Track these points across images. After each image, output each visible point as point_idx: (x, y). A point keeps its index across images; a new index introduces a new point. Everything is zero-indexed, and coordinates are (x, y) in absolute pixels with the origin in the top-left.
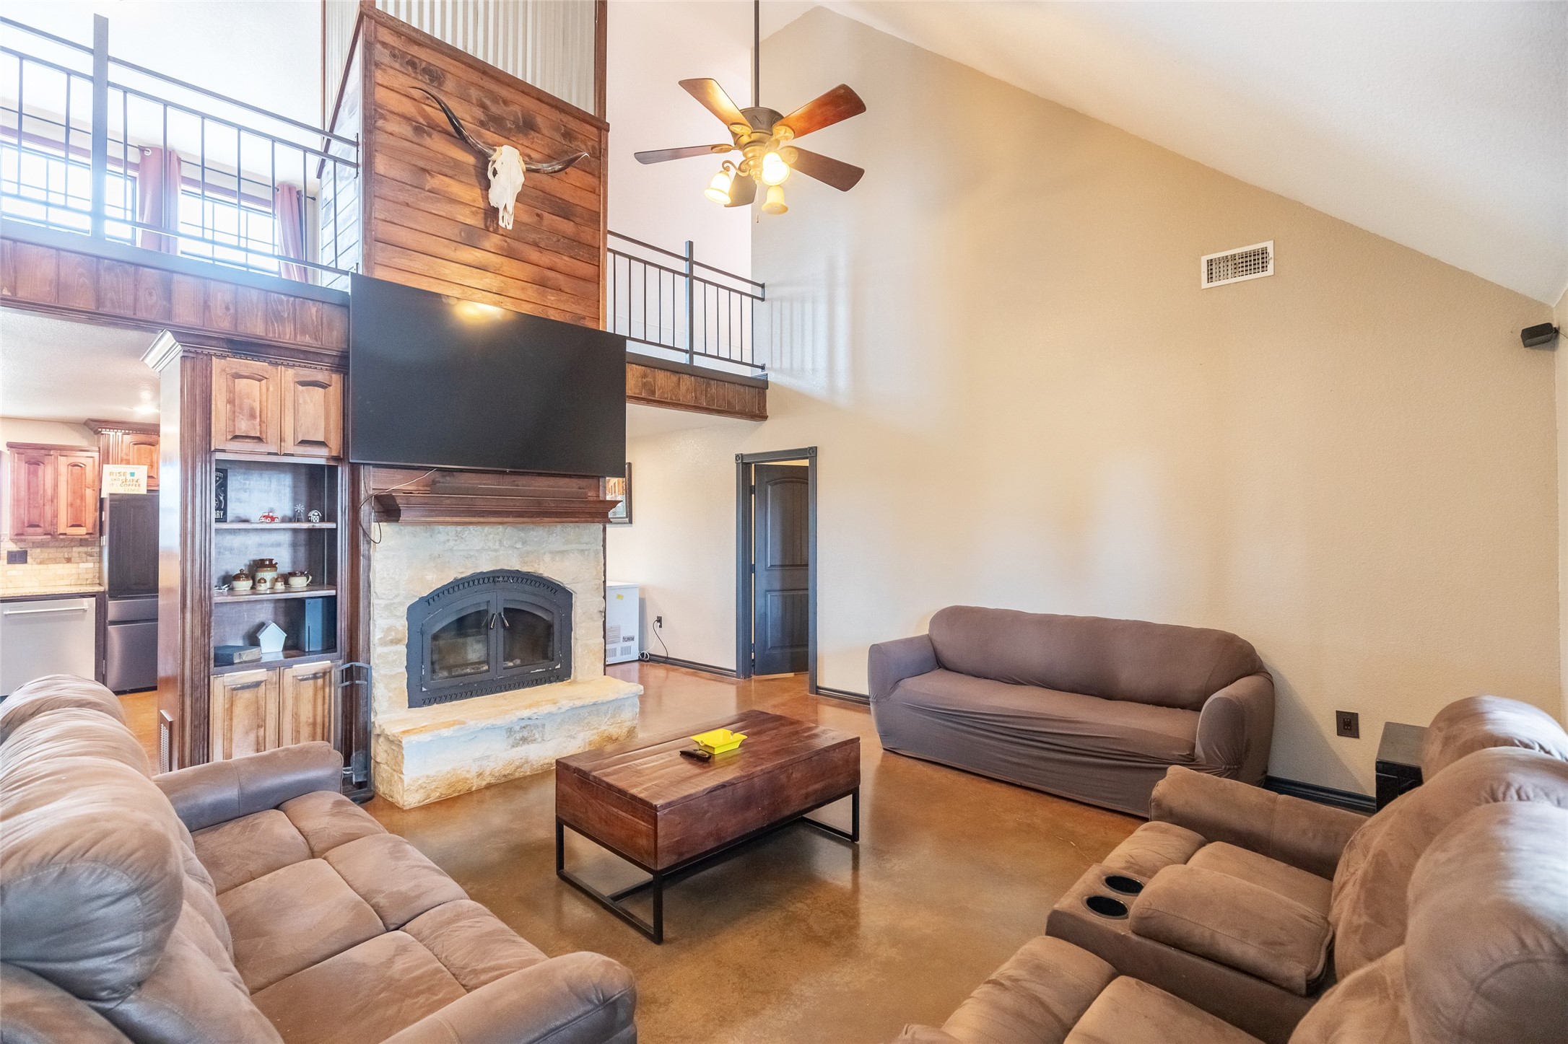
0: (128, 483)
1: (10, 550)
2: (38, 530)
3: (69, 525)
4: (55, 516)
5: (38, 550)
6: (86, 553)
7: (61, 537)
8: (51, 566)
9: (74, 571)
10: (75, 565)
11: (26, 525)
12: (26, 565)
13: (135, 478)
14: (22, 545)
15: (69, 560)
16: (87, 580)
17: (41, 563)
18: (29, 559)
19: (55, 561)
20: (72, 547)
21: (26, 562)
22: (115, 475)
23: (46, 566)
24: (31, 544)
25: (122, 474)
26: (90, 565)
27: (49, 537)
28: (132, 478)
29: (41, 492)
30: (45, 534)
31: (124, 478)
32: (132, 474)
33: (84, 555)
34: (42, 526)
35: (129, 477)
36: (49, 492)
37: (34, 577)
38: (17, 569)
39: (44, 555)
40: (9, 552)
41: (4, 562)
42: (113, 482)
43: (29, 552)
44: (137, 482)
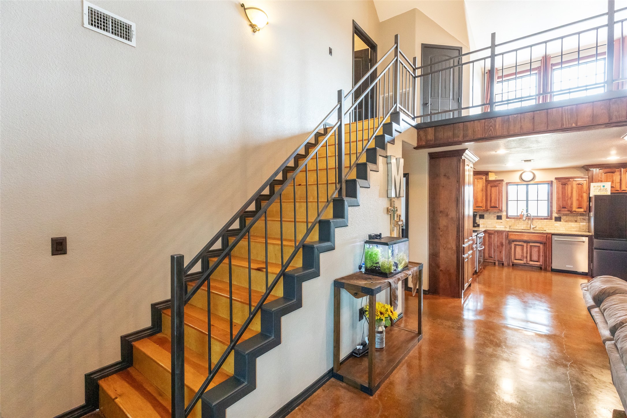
0: (602, 190)
1: (555, 216)
2: (566, 209)
3: (577, 208)
4: (572, 204)
5: (565, 217)
6: (583, 219)
7: (574, 212)
8: (570, 223)
9: (578, 226)
10: (579, 223)
11: (561, 207)
12: (560, 222)
14: (559, 215)
15: (576, 221)
16: (583, 229)
17: (566, 222)
18: (562, 220)
19: (571, 221)
20: (577, 216)
21: (560, 221)
22: (596, 187)
23: (567, 223)
24: (562, 214)
25: (599, 186)
26: (585, 224)
27: (569, 212)
28: (604, 188)
29: (567, 195)
30: (568, 211)
31: (600, 188)
32: (604, 186)
33: (582, 220)
34: (567, 207)
35: (602, 188)
36: (570, 195)
37: (564, 227)
38: (558, 224)
39: (567, 219)
40: (555, 217)
41: (554, 220)
42: (595, 190)
43: (562, 218)
44: (606, 189)
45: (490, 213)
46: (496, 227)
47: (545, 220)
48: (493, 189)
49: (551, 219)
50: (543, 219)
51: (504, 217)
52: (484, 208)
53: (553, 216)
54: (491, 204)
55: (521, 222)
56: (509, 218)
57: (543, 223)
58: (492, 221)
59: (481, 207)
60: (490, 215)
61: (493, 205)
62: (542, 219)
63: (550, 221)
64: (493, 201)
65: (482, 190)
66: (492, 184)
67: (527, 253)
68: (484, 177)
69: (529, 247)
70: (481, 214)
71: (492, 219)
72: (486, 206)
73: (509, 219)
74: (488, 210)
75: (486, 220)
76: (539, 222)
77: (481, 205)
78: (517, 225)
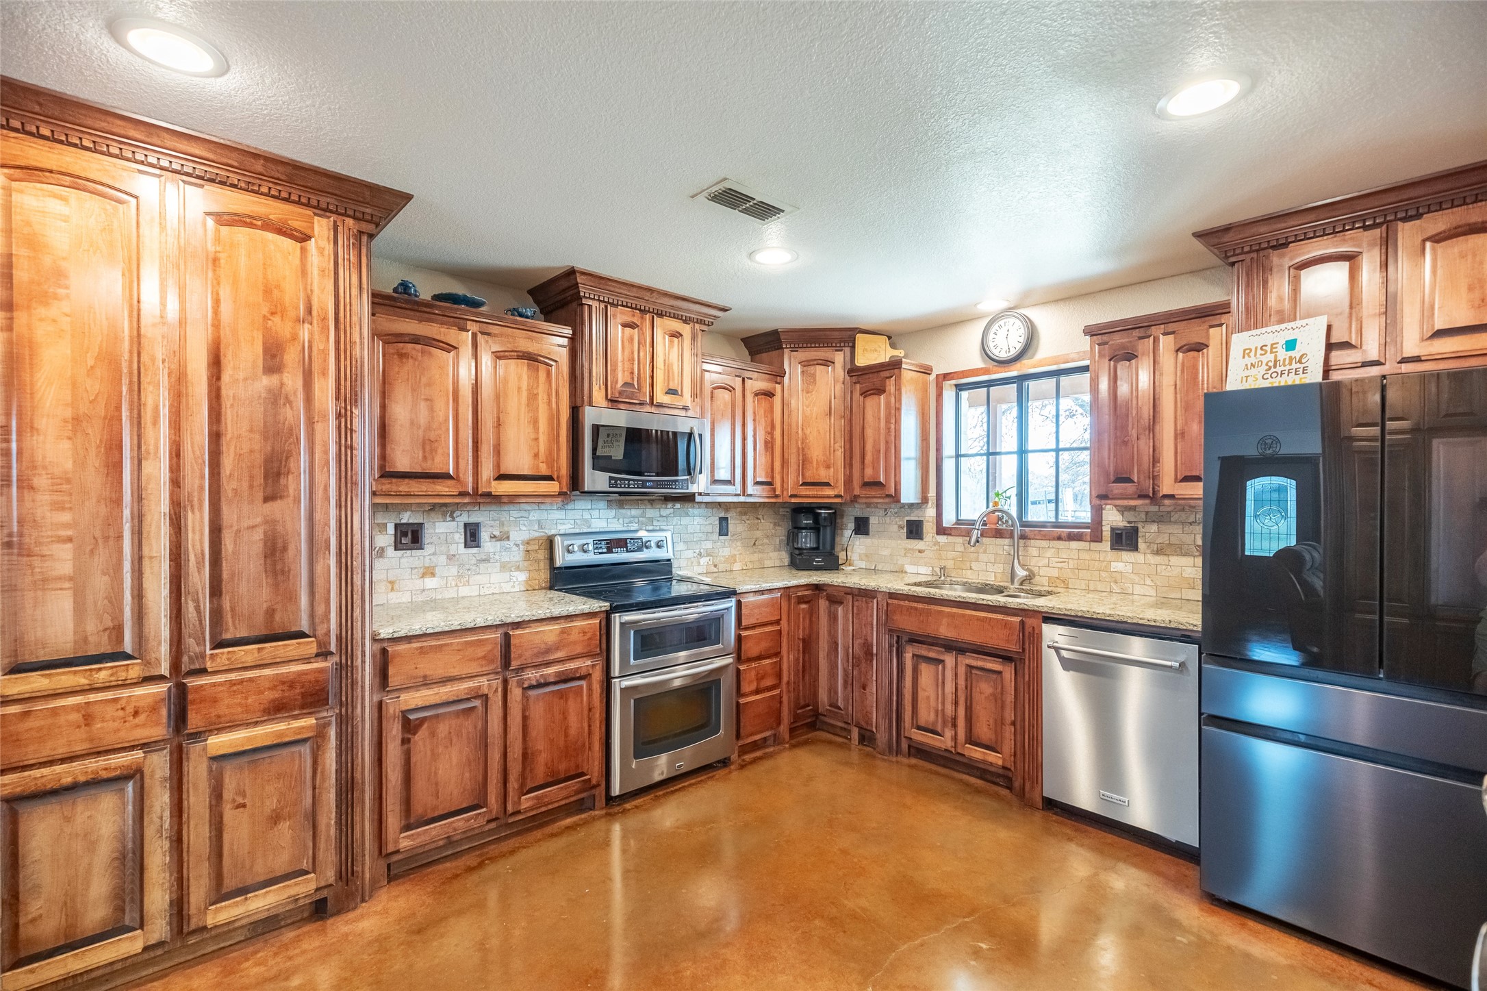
0: (1279, 369)
1: (1114, 524)
5: (1154, 528)
7: (1167, 502)
8: (1174, 560)
11: (1112, 478)
12: (1135, 554)
13: (1295, 354)
14: (1130, 516)
17: (1158, 552)
18: (1141, 545)
21: (1135, 548)
22: (1252, 354)
23: (1166, 558)
24: (1143, 516)
25: (1268, 349)
27: (1146, 501)
28: (1290, 353)
29: (1133, 409)
30: (1142, 496)
31: (1272, 357)
32: (1291, 345)
34: (1136, 480)
35: (1282, 354)
36: (1146, 411)
37: (1148, 582)
38: (1124, 562)
39: (1164, 539)
40: (1113, 529)
41: (1106, 545)
42: (1247, 373)
43: (1141, 529)
44: (1300, 362)
45: (886, 510)
46: (906, 572)
47: (1074, 544)
49: (1097, 537)
50: (1064, 535)
51: (929, 528)
52: (839, 490)
53: (1104, 523)
54: (863, 469)
55: (985, 552)
56: (945, 534)
57: (1064, 555)
58: (893, 543)
59: (828, 484)
60: (888, 519)
61: (869, 472)
62: (1059, 538)
63: (1094, 545)
64: (869, 457)
65: (832, 412)
66: (871, 382)
67: (956, 703)
68: (839, 358)
69: (962, 670)
70: (859, 514)
71: (891, 538)
73: (945, 537)
74: (856, 497)
75: (875, 541)
76: (1050, 553)
77: (823, 475)
78: (974, 565)
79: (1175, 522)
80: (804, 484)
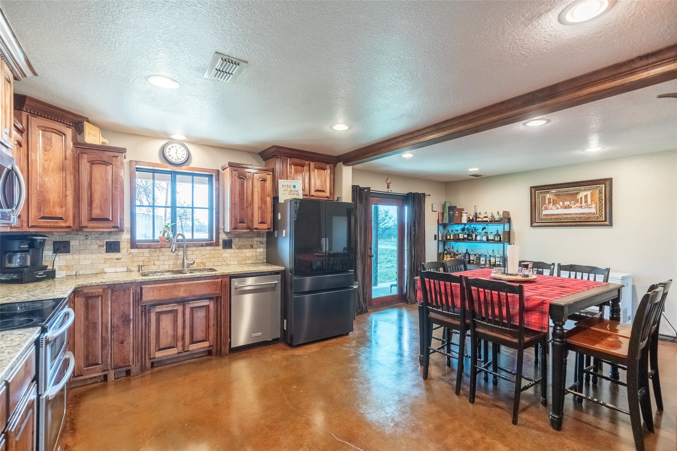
0: (292, 193)
1: (224, 239)
2: (245, 225)
3: (259, 222)
4: (253, 216)
5: (237, 239)
6: (260, 242)
7: (255, 230)
8: (244, 251)
9: (254, 254)
10: (255, 250)
11: (238, 222)
12: (231, 250)
13: (296, 189)
14: (229, 235)
15: (252, 247)
16: (260, 260)
17: (239, 248)
18: (233, 246)
19: (245, 247)
20: (253, 237)
21: (231, 248)
22: (285, 187)
23: (241, 250)
24: (234, 235)
25: (289, 186)
26: (261, 250)
27: (249, 230)
28: (294, 189)
29: (245, 198)
30: (248, 228)
31: (290, 189)
32: (294, 187)
33: (259, 243)
34: (246, 222)
35: (293, 189)
36: (250, 198)
37: (235, 259)
38: (228, 253)
39: (240, 243)
40: (224, 241)
41: (221, 247)
42: (284, 192)
43: (233, 240)
44: (297, 192)
45: (86, 236)
46: (106, 273)
47: (208, 248)
48: (98, 170)
49: (217, 244)
50: (204, 244)
51: (125, 246)
52: (70, 223)
53: (220, 238)
54: (91, 210)
55: (163, 255)
56: (137, 248)
57: (204, 252)
58: (94, 256)
59: (61, 219)
60: (88, 242)
61: (96, 212)
62: (202, 246)
63: (216, 248)
64: (96, 203)
65: (63, 169)
66: (95, 155)
67: (184, 328)
68: (72, 132)
69: (188, 312)
70: (58, 239)
71: (92, 253)
72: (77, 215)
73: (137, 249)
74: (82, 227)
75: (76, 257)
76: (197, 252)
77: (58, 211)
78: (156, 263)
79: (244, 237)
80: (43, 218)
